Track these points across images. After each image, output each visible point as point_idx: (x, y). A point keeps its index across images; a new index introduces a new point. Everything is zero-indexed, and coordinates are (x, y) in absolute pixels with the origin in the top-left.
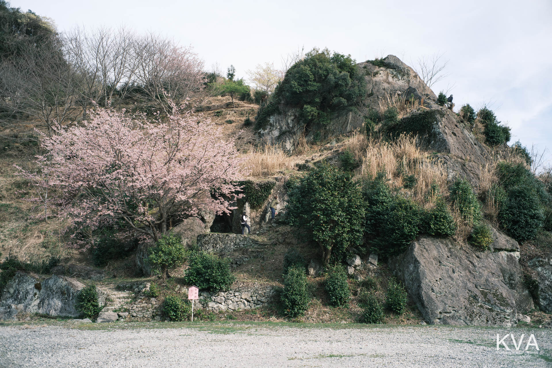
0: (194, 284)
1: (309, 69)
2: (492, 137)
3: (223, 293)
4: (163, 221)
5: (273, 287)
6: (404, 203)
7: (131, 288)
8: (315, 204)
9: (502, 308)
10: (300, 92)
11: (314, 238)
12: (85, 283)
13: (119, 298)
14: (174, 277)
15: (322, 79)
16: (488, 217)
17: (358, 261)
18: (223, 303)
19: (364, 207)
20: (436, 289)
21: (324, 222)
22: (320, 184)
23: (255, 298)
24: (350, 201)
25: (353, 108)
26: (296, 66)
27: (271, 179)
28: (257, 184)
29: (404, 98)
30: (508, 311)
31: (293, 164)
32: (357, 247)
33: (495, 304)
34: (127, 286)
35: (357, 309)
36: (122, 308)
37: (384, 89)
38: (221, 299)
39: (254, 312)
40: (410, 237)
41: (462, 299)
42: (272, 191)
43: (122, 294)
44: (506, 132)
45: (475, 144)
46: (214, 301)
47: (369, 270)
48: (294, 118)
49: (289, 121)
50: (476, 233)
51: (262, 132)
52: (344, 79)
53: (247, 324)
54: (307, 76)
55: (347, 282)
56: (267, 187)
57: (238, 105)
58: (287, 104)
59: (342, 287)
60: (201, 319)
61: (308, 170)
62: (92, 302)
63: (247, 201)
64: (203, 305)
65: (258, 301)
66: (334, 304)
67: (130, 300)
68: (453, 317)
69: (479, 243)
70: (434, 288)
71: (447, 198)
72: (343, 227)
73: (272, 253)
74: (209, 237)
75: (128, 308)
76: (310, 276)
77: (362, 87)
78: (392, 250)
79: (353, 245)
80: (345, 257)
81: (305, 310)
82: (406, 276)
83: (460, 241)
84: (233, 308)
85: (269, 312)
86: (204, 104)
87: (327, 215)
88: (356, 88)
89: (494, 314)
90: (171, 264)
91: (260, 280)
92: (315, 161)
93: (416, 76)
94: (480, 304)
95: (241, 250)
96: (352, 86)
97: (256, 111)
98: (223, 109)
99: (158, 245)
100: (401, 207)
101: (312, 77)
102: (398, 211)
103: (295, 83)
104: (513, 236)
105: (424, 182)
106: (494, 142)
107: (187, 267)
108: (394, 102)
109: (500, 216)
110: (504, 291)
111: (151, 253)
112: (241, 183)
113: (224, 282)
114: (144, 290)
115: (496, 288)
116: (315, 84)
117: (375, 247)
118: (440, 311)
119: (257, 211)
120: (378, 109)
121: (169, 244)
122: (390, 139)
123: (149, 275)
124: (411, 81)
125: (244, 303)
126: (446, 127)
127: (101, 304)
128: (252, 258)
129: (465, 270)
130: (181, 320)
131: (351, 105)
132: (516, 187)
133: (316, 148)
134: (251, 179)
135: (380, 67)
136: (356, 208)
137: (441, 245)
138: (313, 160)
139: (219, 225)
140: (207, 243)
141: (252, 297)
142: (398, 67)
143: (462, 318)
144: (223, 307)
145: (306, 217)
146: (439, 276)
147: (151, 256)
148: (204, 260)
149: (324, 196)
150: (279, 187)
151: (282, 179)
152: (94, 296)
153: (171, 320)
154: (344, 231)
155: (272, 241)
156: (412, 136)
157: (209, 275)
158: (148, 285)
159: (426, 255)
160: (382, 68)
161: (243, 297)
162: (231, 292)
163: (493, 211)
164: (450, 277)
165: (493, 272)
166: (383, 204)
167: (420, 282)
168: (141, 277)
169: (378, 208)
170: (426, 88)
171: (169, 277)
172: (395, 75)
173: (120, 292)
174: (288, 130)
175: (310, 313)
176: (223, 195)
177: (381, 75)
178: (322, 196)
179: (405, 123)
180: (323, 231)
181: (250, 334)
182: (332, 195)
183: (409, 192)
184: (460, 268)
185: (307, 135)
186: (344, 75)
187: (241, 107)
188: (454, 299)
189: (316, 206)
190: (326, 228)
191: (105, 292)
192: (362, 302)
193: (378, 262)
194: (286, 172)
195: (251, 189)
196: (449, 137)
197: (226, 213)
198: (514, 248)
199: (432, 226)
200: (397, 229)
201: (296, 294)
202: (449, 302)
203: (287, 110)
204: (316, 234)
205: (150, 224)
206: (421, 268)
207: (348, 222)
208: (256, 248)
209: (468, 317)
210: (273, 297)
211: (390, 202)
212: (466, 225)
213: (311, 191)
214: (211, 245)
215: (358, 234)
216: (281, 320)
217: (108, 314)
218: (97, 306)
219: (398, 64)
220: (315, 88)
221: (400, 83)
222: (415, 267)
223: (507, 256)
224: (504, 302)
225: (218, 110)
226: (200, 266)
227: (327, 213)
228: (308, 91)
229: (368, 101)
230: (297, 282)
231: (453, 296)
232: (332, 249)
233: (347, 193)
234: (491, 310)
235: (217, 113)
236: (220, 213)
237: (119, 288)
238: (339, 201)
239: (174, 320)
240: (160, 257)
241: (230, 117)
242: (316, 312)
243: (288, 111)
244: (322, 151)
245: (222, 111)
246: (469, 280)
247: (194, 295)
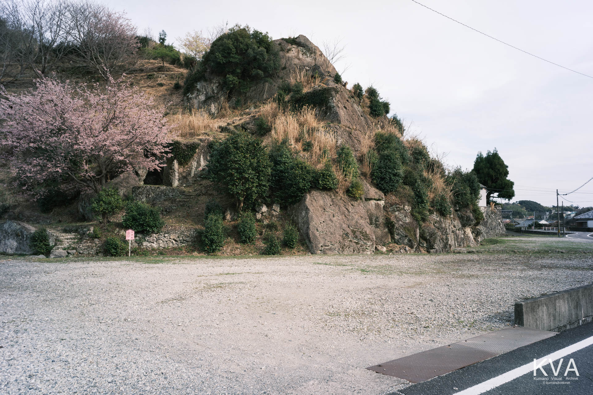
0: (131, 228)
1: (231, 43)
2: (375, 111)
3: (155, 235)
4: (103, 176)
5: (196, 229)
6: (300, 164)
7: (76, 231)
8: (231, 164)
9: (365, 241)
10: (223, 62)
11: (229, 191)
12: (36, 227)
13: (67, 239)
14: (113, 222)
15: (243, 53)
16: (364, 174)
17: (264, 209)
18: (155, 243)
19: (270, 166)
20: (320, 229)
21: (238, 179)
22: (235, 148)
23: (181, 238)
24: (258, 162)
25: (269, 79)
26: (220, 39)
27: (195, 140)
28: (184, 144)
29: (310, 73)
30: (369, 244)
31: (216, 126)
32: (264, 198)
33: (360, 239)
34: (73, 229)
35: (262, 245)
36: (71, 247)
37: (295, 64)
38: (153, 240)
39: (180, 249)
40: (304, 191)
41: (338, 236)
42: (197, 150)
43: (69, 236)
44: (386, 107)
45: (362, 116)
46: (148, 241)
47: (273, 215)
48: (219, 85)
49: (214, 88)
50: (352, 187)
51: (190, 96)
52: (262, 55)
53: (173, 257)
54: (229, 48)
55: (255, 226)
56: (193, 147)
57: (169, 69)
58: (212, 72)
59: (250, 229)
60: (137, 255)
61: (229, 132)
62: (44, 242)
63: (175, 158)
64: (139, 244)
65: (184, 240)
66: (244, 242)
67: (76, 240)
68: (330, 249)
69: (354, 194)
70: (318, 229)
71: (334, 160)
72: (253, 183)
73: (197, 203)
74: (143, 189)
75: (75, 246)
76: (226, 221)
77: (277, 61)
78: (290, 200)
79: (260, 196)
80: (254, 205)
81: (221, 247)
82: (299, 220)
83: (341, 193)
84: (163, 246)
85: (193, 249)
86: (137, 66)
87: (240, 173)
88: (272, 62)
89: (359, 246)
90: (110, 212)
91: (186, 224)
92: (235, 124)
93: (321, 55)
94: (350, 239)
95: (170, 200)
96: (268, 60)
97: (186, 75)
98: (155, 73)
99: (99, 197)
100: (298, 167)
101: (234, 50)
102: (296, 170)
103: (218, 55)
104: (380, 189)
105: (318, 147)
106: (376, 114)
107: (124, 214)
108: (301, 77)
109: (372, 174)
110: (368, 229)
111: (94, 203)
112: (169, 145)
113: (156, 226)
114: (88, 232)
115: (362, 227)
116: (237, 56)
117: (278, 198)
118: (321, 245)
119: (184, 167)
120: (289, 81)
121: (108, 195)
122: (296, 109)
123: (91, 221)
124: (317, 59)
125: (172, 242)
126: (339, 102)
127: (51, 244)
128: (179, 207)
129: (342, 215)
130: (120, 256)
131: (267, 77)
132: (386, 152)
133: (237, 112)
134: (179, 139)
135: (292, 45)
136: (264, 168)
137: (326, 196)
138: (233, 123)
139: (152, 178)
140: (141, 193)
141: (179, 237)
142: (307, 46)
143: (337, 249)
144: (155, 245)
145: (223, 174)
146: (323, 220)
147: (94, 205)
148: (139, 208)
149: (238, 157)
150: (203, 147)
151: (205, 140)
152: (45, 238)
153: (112, 255)
154: (253, 186)
155: (197, 192)
156: (313, 108)
157: (143, 220)
158: (92, 229)
159: (314, 204)
160: (294, 46)
161: (172, 237)
162: (161, 233)
163: (367, 170)
164: (331, 220)
165: (362, 216)
166: (285, 165)
167: (309, 224)
168: (84, 221)
169: (281, 167)
170: (330, 65)
171: (109, 222)
172: (304, 53)
173: (67, 234)
174: (213, 95)
175: (225, 249)
176: (154, 155)
177: (293, 52)
178: (236, 157)
179: (308, 96)
180: (237, 186)
181: (174, 264)
182: (245, 157)
183: (307, 155)
184: (339, 213)
185: (229, 101)
186: (262, 51)
187: (172, 71)
188: (332, 236)
189: (231, 166)
190: (239, 183)
191: (55, 234)
192: (266, 240)
193: (280, 209)
194: (210, 133)
195: (179, 148)
196: (341, 111)
197: (157, 170)
198: (380, 198)
199: (320, 182)
200: (294, 184)
201: (214, 235)
202: (328, 239)
203: (212, 77)
204: (231, 188)
205: (91, 179)
206: (310, 214)
207: (257, 178)
208: (183, 198)
209: (341, 249)
210: (196, 237)
211: (291, 162)
212: (346, 181)
213: (228, 153)
214: (144, 196)
215: (265, 188)
216: (201, 255)
217: (59, 251)
218: (49, 245)
219: (307, 44)
220: (237, 60)
221: (308, 60)
222: (306, 213)
223: (376, 203)
224: (366, 237)
225: (150, 73)
226: (135, 213)
227: (240, 171)
228: (230, 62)
229: (281, 74)
230: (215, 225)
231: (331, 234)
232: (244, 200)
233: (257, 155)
234: (357, 243)
235: (150, 75)
236: (152, 170)
237: (66, 231)
238: (250, 161)
239: (115, 256)
240: (101, 205)
241: (162, 80)
242: (230, 248)
243: (213, 79)
244: (242, 115)
245: (154, 74)
246: (344, 222)
247: (131, 236)
